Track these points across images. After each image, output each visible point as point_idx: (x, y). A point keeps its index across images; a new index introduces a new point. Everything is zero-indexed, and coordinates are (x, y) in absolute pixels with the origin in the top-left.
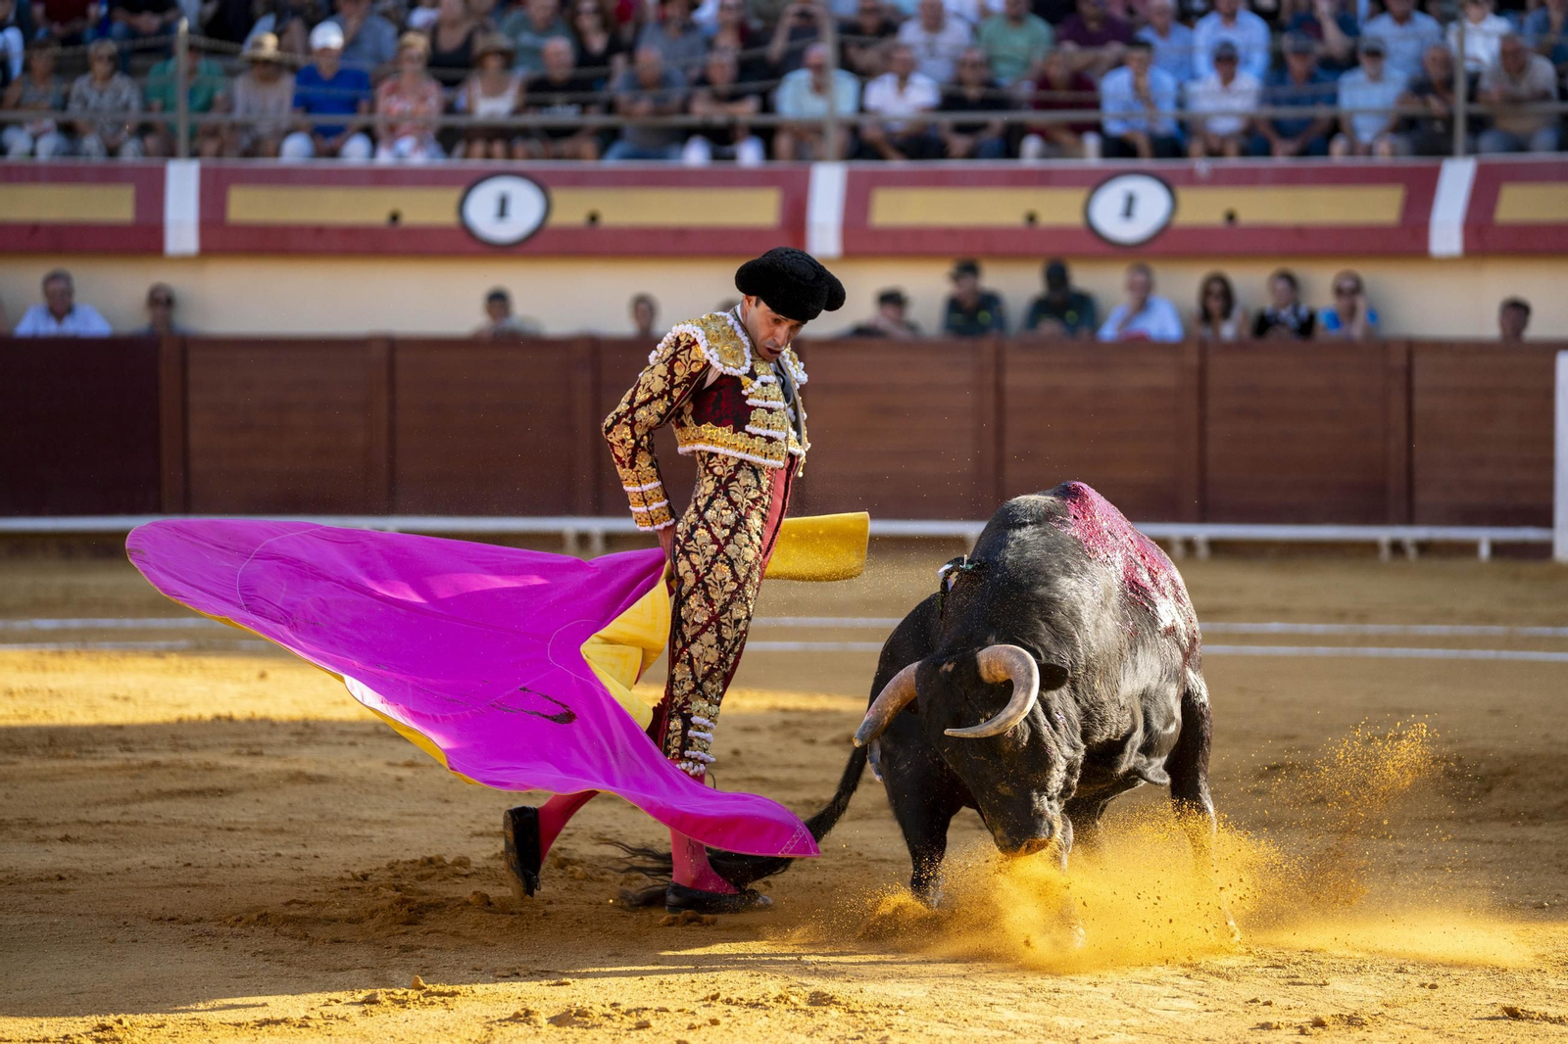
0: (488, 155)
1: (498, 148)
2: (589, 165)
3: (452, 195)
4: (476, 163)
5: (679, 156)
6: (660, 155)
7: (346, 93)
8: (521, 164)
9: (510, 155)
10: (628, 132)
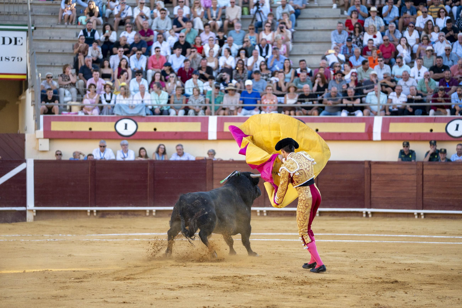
0: (290, 114)
2: (316, 117)
6: (335, 114)
9: (295, 114)
10: (326, 108)
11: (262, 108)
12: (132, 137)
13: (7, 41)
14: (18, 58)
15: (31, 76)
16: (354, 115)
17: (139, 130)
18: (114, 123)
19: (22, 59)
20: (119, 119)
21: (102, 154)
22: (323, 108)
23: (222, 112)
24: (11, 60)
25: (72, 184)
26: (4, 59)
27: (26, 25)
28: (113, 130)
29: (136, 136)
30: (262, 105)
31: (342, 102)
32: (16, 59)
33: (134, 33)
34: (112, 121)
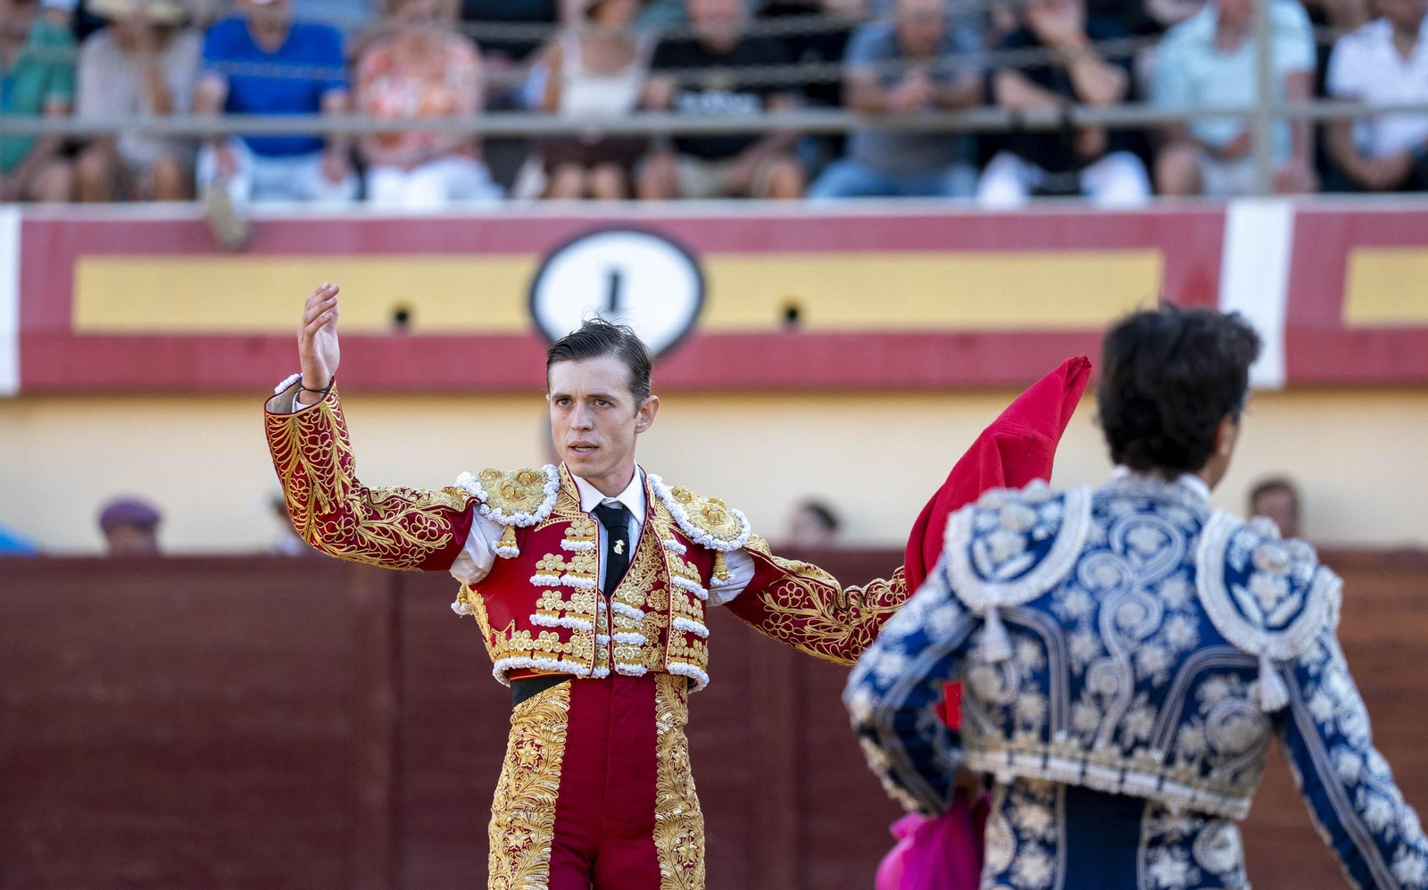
0: (588, 194)
1: (606, 179)
2: (784, 209)
3: (518, 269)
4: (566, 208)
5: (974, 191)
6: (931, 189)
7: (300, 72)
8: (652, 209)
9: (631, 192)
10: (861, 146)
11: (370, 150)
16: (1075, 191)
22: (834, 146)
23: (57, 176)
30: (359, 123)
31: (988, 96)
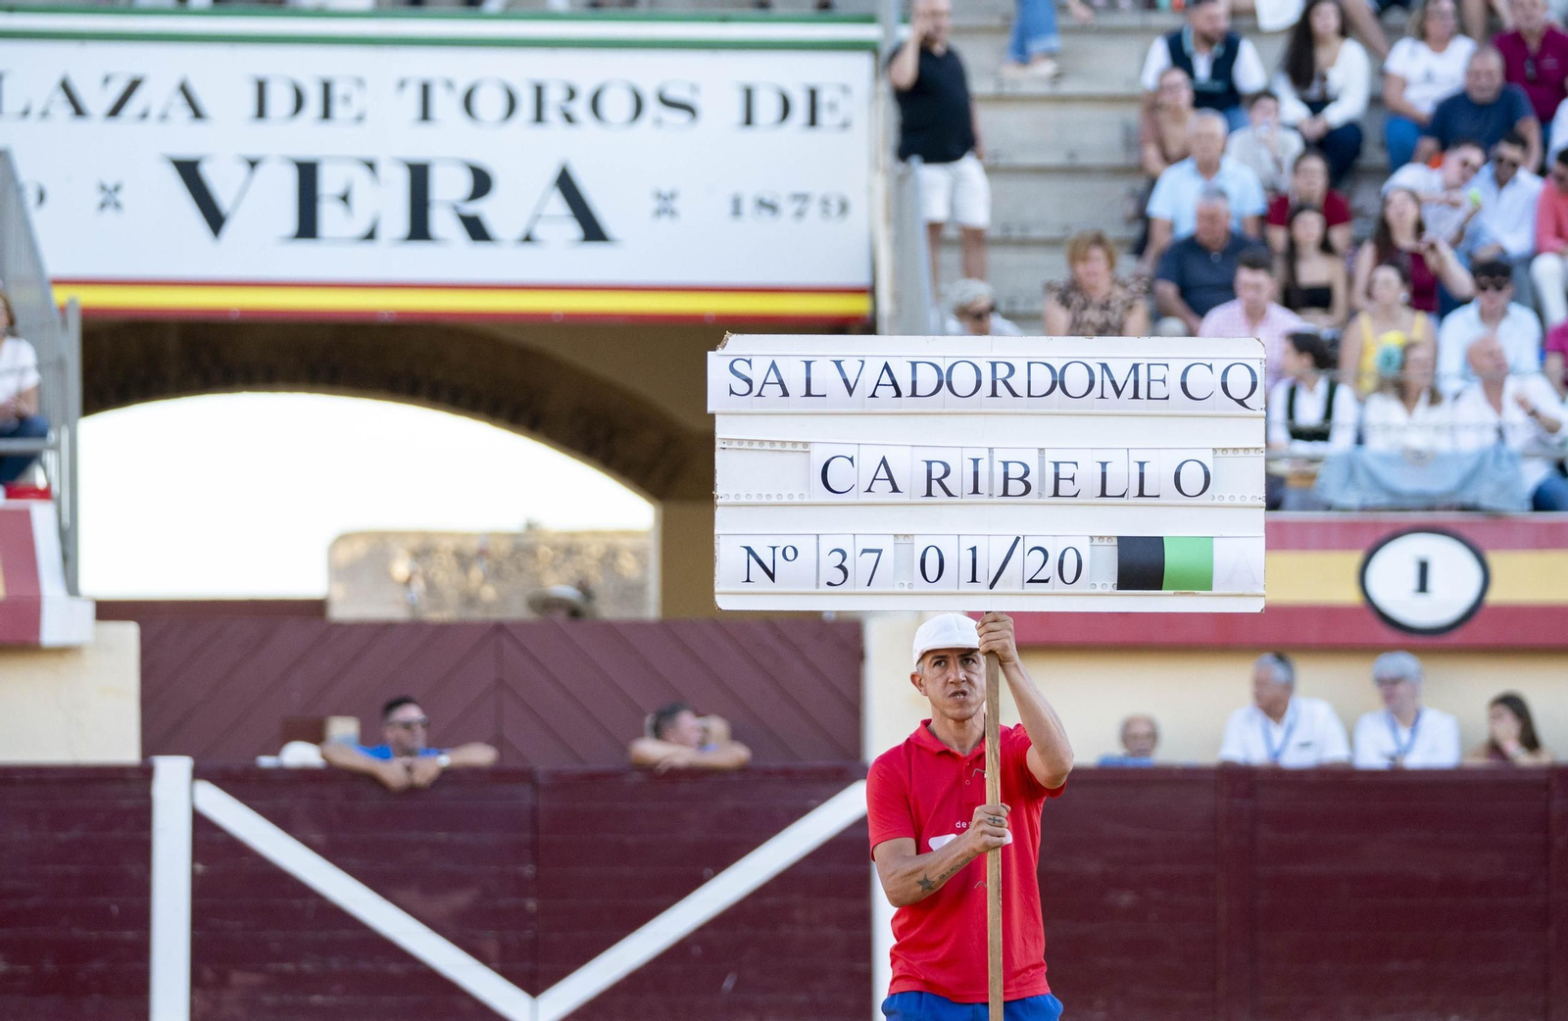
12: (1455, 638)
13: (767, 107)
14: (825, 202)
15: (897, 297)
17: (1495, 596)
18: (1355, 558)
19: (844, 207)
20: (1384, 532)
21: (1278, 734)
24: (788, 208)
25: (1126, 899)
26: (748, 206)
27: (869, 19)
28: (1350, 596)
29: (1477, 631)
32: (814, 209)
33: (1462, 49)
34: (1347, 545)
